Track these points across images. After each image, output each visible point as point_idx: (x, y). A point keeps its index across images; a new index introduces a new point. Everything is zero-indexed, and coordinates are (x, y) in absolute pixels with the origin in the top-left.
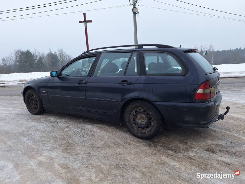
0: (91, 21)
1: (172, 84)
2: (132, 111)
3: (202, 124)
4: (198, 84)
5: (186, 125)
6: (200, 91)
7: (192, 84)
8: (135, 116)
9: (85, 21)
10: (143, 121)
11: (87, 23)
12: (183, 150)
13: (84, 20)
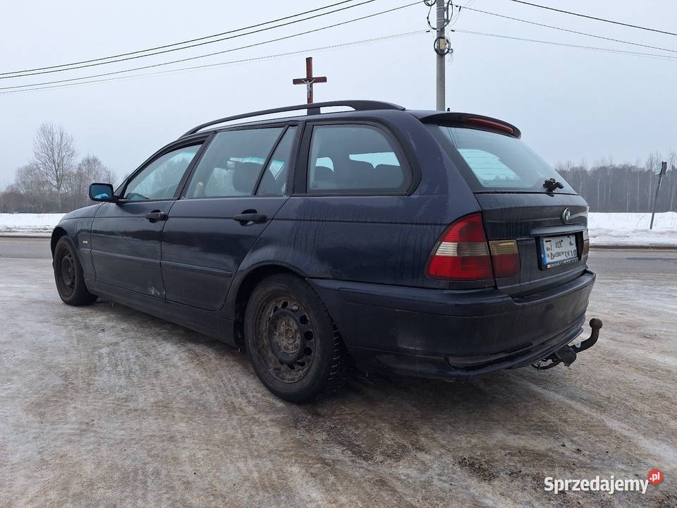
0: (323, 80)
1: (369, 222)
2: (264, 308)
3: (456, 368)
4: (441, 224)
5: (404, 366)
6: (447, 249)
7: (423, 224)
8: (274, 323)
9: (310, 79)
10: (291, 341)
11: (315, 85)
12: (382, 453)
13: (306, 77)
